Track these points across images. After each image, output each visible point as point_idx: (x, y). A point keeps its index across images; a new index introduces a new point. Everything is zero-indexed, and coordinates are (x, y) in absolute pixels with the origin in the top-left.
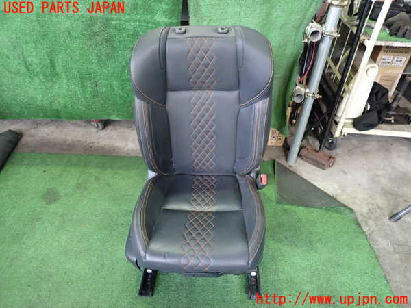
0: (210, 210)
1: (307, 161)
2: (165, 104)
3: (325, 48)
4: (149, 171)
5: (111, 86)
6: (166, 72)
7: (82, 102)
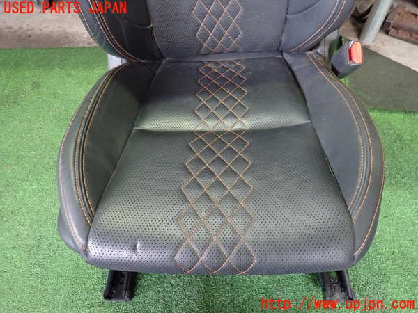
0: (238, 127)
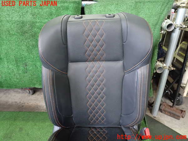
1: (165, 114)
2: (67, 72)
3: (175, 36)
4: (55, 126)
5: (35, 66)
6: (67, 47)
7: (17, 76)
